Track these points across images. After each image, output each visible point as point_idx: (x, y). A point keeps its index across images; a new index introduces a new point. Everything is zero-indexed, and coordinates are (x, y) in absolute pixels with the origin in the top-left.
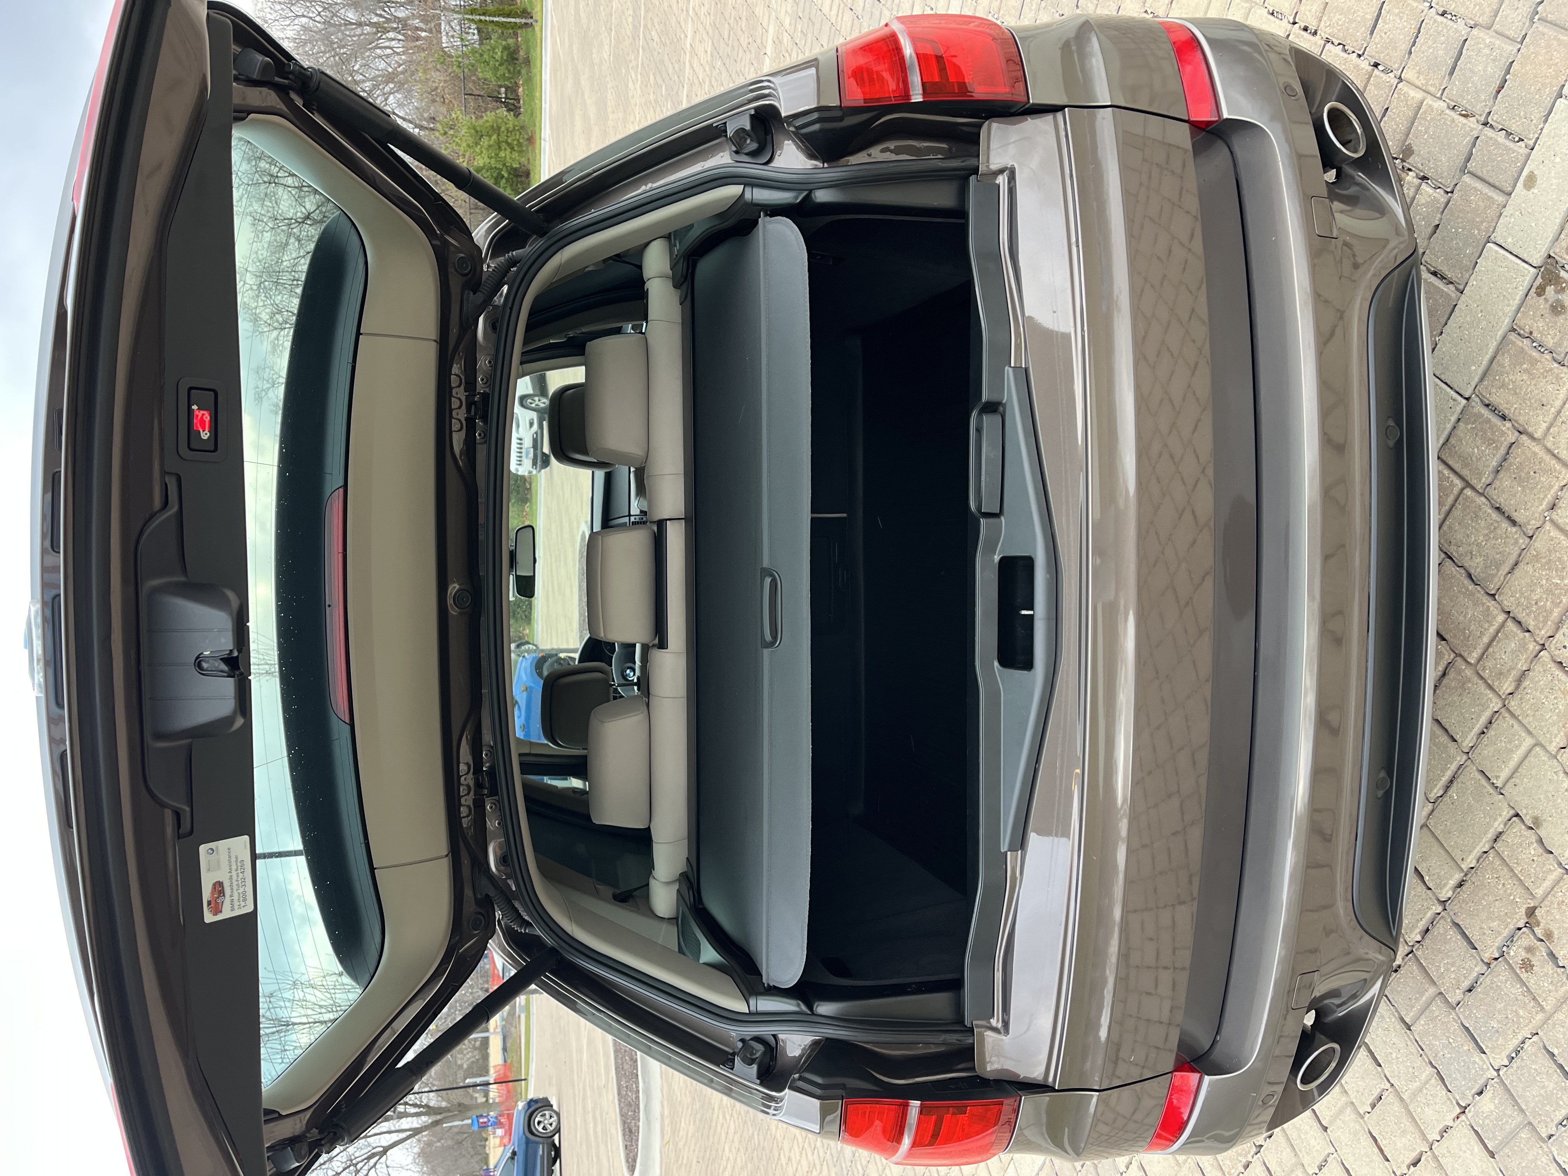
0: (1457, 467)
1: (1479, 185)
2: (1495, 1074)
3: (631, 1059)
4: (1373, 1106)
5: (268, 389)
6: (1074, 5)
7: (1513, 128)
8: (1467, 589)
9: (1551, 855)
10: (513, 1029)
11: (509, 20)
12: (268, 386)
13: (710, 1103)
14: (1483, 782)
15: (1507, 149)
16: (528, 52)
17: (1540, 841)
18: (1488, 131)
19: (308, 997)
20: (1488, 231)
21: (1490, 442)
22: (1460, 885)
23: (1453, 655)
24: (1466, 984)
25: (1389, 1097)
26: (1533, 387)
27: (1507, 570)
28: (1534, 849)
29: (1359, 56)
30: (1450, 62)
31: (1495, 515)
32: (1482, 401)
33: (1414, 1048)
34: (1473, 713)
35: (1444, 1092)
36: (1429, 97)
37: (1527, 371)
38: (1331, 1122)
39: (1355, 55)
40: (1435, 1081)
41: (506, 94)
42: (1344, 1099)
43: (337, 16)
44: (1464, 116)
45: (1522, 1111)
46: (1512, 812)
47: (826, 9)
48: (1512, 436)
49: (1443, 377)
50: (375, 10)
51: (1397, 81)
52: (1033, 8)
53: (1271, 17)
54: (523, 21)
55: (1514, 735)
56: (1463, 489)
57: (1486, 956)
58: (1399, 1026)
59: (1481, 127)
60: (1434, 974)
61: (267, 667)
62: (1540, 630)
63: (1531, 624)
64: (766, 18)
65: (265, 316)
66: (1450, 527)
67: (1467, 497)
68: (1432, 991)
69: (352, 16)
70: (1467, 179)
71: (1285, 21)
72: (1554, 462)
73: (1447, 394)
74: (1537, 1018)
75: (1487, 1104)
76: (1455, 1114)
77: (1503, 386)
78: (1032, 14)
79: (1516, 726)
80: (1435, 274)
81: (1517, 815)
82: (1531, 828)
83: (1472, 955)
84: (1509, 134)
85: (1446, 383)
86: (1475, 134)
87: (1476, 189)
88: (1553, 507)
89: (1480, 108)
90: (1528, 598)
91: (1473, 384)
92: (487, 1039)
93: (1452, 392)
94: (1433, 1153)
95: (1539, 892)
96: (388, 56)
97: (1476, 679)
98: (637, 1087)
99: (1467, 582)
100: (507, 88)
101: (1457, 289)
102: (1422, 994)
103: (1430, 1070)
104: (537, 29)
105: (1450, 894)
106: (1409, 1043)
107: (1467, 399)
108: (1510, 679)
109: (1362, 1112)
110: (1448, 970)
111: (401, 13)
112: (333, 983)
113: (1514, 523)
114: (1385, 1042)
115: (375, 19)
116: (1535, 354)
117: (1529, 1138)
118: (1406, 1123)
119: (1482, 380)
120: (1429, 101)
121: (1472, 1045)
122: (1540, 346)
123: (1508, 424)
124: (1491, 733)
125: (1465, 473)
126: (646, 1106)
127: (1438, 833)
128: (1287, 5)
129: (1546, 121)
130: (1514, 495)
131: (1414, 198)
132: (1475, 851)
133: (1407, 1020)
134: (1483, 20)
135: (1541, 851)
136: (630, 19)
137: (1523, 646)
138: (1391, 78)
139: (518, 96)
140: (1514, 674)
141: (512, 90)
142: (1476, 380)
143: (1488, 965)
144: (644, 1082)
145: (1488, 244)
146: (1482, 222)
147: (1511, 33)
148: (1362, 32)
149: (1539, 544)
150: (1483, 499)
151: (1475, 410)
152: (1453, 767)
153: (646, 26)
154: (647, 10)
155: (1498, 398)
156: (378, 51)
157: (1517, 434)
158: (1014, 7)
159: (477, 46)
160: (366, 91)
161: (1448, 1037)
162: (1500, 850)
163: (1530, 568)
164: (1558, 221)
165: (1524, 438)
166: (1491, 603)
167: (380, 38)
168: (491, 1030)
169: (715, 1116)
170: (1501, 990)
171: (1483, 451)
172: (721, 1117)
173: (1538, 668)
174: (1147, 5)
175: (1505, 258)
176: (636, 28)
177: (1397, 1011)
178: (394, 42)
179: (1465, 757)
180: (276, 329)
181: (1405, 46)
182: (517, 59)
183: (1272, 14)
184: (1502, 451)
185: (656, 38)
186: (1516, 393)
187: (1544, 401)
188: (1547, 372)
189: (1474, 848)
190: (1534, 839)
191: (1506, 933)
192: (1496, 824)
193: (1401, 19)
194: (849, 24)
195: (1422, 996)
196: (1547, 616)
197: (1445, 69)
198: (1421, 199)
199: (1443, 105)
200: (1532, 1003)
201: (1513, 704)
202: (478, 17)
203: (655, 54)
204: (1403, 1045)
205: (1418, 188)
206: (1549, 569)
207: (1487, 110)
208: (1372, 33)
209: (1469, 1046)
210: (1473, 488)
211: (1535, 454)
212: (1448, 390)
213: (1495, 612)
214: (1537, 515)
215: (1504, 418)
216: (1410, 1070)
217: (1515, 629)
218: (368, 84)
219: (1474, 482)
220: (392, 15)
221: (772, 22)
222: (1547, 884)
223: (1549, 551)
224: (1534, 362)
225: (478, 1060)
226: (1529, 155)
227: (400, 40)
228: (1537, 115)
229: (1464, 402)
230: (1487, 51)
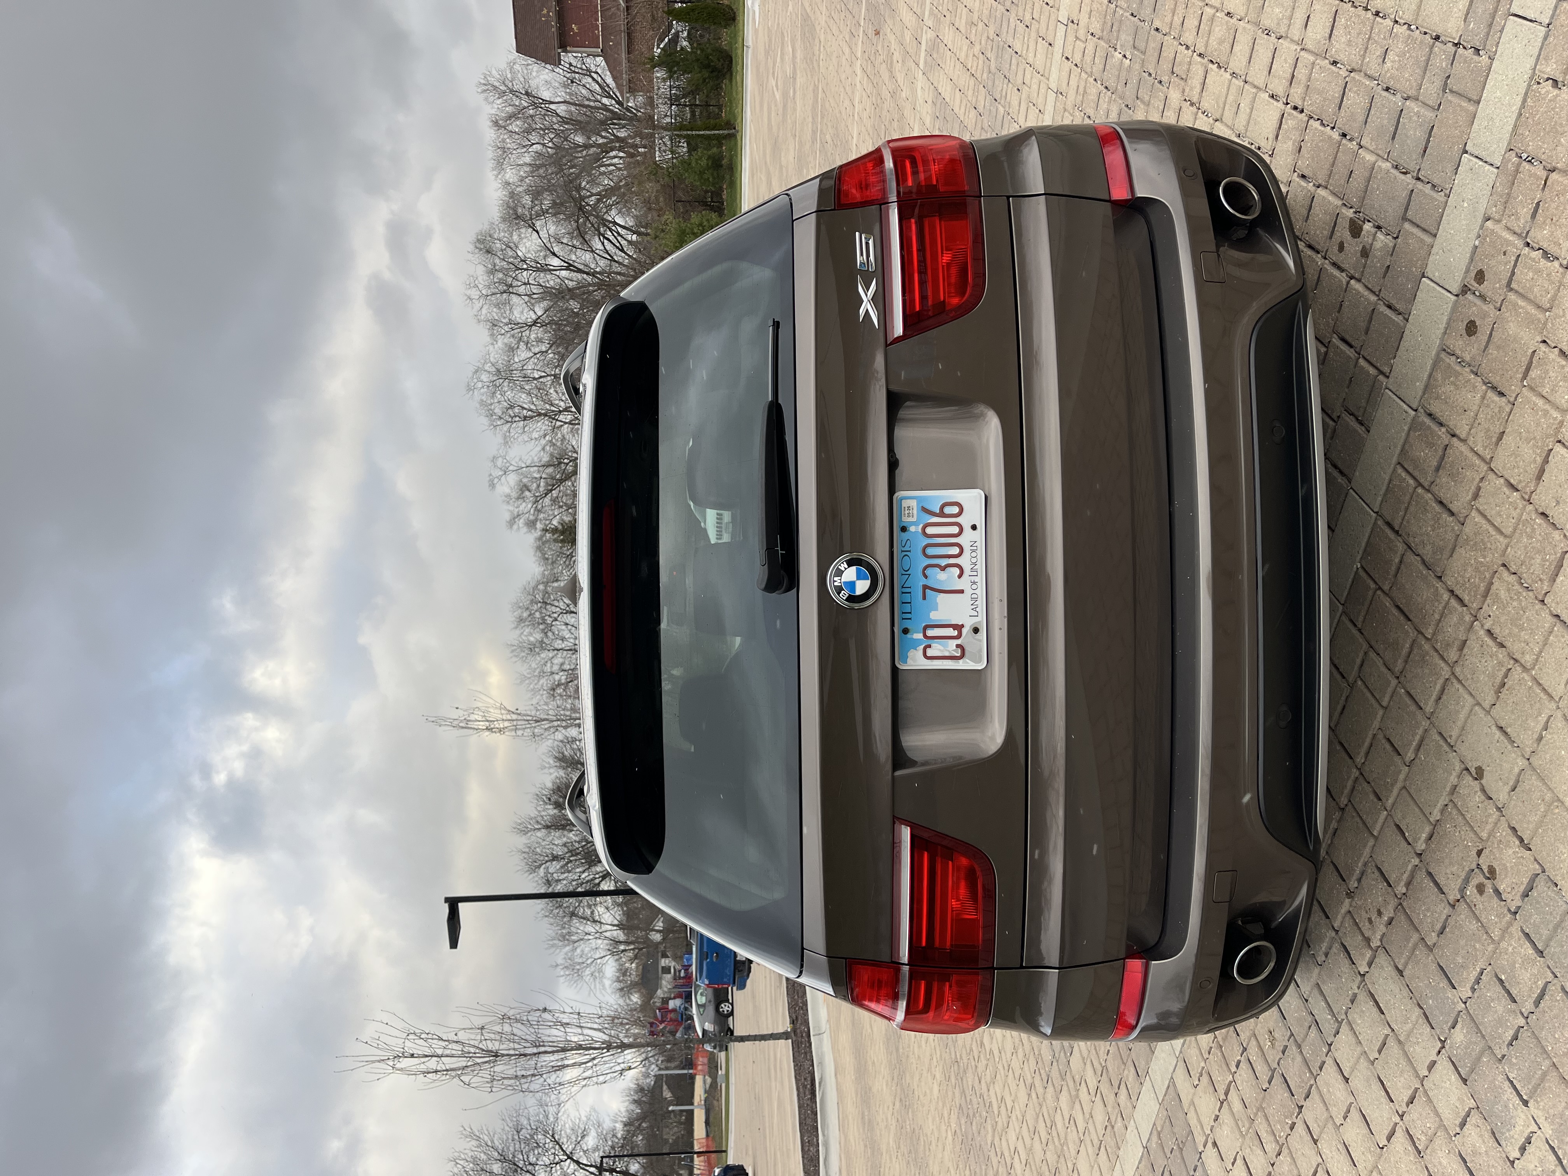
0: (1410, 469)
1: (1415, 230)
2: (1463, 1005)
3: (812, 1112)
4: (1380, 1052)
5: (501, 476)
6: (1135, 97)
7: (1435, 181)
8: (1422, 574)
9: (1491, 801)
10: (715, 1102)
11: (713, 132)
12: (501, 473)
13: (879, 1149)
14: (1442, 742)
15: (1432, 198)
16: (731, 160)
17: (1483, 790)
18: (1419, 185)
19: (515, 1031)
20: (1422, 268)
21: (1431, 445)
22: (1430, 837)
23: (1416, 633)
24: (1438, 927)
25: (1391, 1042)
26: (1458, 396)
27: (1448, 554)
28: (1479, 797)
29: (1333, 128)
30: (1392, 129)
31: (1438, 508)
32: (1425, 411)
33: (1405, 992)
34: (1431, 682)
35: (1429, 1029)
36: (1380, 159)
37: (1453, 383)
38: (1350, 1075)
39: (1329, 128)
40: (1422, 1020)
41: (712, 199)
42: (1359, 1049)
43: (567, 141)
44: (1403, 173)
45: (1483, 1037)
46: (1463, 766)
47: (956, 110)
48: (1445, 438)
49: (1398, 393)
50: (600, 131)
51: (1358, 147)
52: (1106, 100)
53: (1271, 100)
54: (726, 132)
55: (1459, 697)
56: (1416, 488)
57: (1451, 898)
58: (1394, 973)
59: (1414, 181)
60: (1416, 921)
61: (487, 723)
62: (1472, 603)
63: (1466, 598)
64: (912, 120)
65: (498, 411)
66: (1408, 522)
67: (1419, 494)
68: (1415, 937)
69: (580, 139)
70: (1407, 225)
71: (1281, 102)
72: (1475, 458)
73: (1401, 407)
74: (1489, 950)
75: (1459, 1036)
76: (1437, 1049)
77: (1438, 397)
78: (1105, 106)
79: (1461, 690)
80: (1389, 307)
81: (1467, 769)
82: (1476, 779)
83: (1441, 900)
84: (1434, 186)
85: (1400, 398)
86: (1410, 187)
87: (1413, 234)
88: (1476, 496)
89: (1412, 166)
90: (1463, 577)
91: (1418, 397)
92: (692, 1112)
93: (1405, 406)
94: (1424, 1089)
95: (1484, 835)
96: (611, 172)
97: (1432, 652)
98: (818, 1140)
99: (1421, 567)
100: (712, 193)
101: (1404, 318)
102: (1408, 940)
103: (1417, 1011)
104: (739, 138)
105: (1423, 847)
106: (1402, 988)
107: (1416, 411)
108: (1455, 649)
109: (1372, 1059)
110: (1425, 915)
111: (622, 134)
112: (536, 1019)
113: (1452, 514)
114: (1385, 990)
115: (601, 141)
116: (1458, 368)
117: (1489, 1061)
118: (1403, 1063)
119: (1424, 393)
120: (1380, 163)
121: (1446, 981)
122: (1461, 362)
123: (1443, 430)
124: (1444, 697)
125: (1416, 474)
126: (825, 1160)
127: (1412, 791)
128: (1281, 90)
129: (1456, 174)
130: (1449, 489)
131: (1372, 244)
132: (1439, 805)
133: (1400, 967)
134: (1411, 93)
135: (1483, 797)
136: (810, 125)
137: (1461, 618)
138: (1353, 145)
139: (722, 198)
140: (1457, 644)
141: (718, 193)
142: (1420, 393)
143: (1453, 906)
144: (824, 1135)
145: (1424, 279)
146: (1418, 260)
147: (1431, 103)
148: (1332, 109)
149: (1468, 529)
150: (1430, 495)
151: (1420, 420)
152: (1420, 732)
153: (821, 131)
154: (822, 118)
155: (1435, 408)
156: (603, 169)
157: (1449, 436)
158: (1092, 100)
159: (686, 158)
160: (590, 206)
161: (1429, 978)
162: (1456, 801)
163: (1462, 551)
164: (1468, 255)
165: (1455, 439)
166: (1439, 585)
167: (604, 157)
168: (696, 1104)
169: (883, 1161)
170: (1462, 927)
171: (1427, 454)
172: (888, 1161)
173: (1472, 637)
174: (1186, 94)
175: (1434, 289)
176: (814, 132)
177: (1393, 960)
178: (617, 158)
179: (1428, 722)
180: (508, 422)
181: (1362, 118)
182: (721, 166)
183: (1273, 97)
184: (1440, 453)
185: (829, 141)
186: (1446, 403)
187: (1466, 407)
188: (1467, 382)
189: (1438, 802)
190: (1478, 788)
191: (1463, 875)
192: (1452, 777)
193: (1358, 95)
194: (974, 121)
195: (1408, 943)
196: (1477, 591)
197: (1388, 136)
198: (1378, 245)
199: (1389, 165)
200: (1485, 937)
201: (1458, 670)
202: (685, 133)
203: (829, 154)
204: (1397, 991)
205: (1375, 234)
206: (1476, 550)
207: (1418, 167)
208: (1340, 108)
209: (1444, 983)
210: (1423, 487)
211: (1462, 453)
212: (1402, 404)
213: (1442, 591)
214: (1465, 505)
215: (1441, 424)
216: (1404, 1012)
217: (1456, 605)
218: (593, 198)
219: (1422, 481)
220: (614, 135)
221: (917, 121)
222: (1489, 827)
223: (1475, 534)
224: (1457, 374)
225: (683, 1135)
226: (1447, 202)
227: (621, 158)
228: (1450, 168)
229: (1414, 413)
230: (1415, 118)
